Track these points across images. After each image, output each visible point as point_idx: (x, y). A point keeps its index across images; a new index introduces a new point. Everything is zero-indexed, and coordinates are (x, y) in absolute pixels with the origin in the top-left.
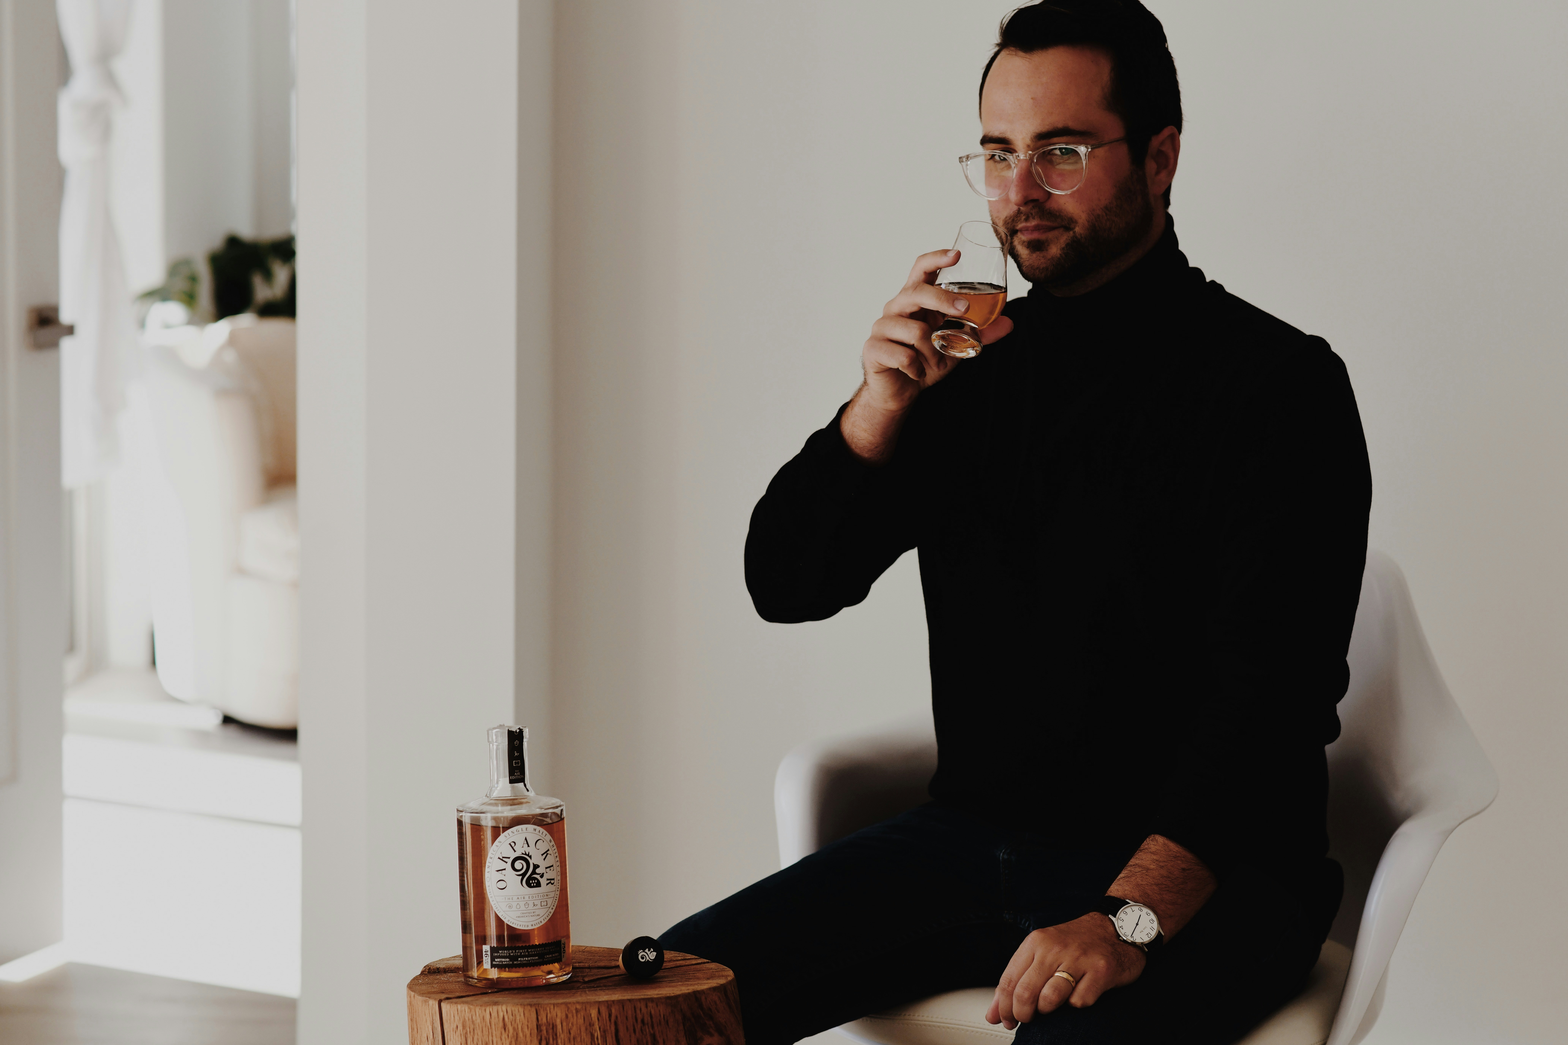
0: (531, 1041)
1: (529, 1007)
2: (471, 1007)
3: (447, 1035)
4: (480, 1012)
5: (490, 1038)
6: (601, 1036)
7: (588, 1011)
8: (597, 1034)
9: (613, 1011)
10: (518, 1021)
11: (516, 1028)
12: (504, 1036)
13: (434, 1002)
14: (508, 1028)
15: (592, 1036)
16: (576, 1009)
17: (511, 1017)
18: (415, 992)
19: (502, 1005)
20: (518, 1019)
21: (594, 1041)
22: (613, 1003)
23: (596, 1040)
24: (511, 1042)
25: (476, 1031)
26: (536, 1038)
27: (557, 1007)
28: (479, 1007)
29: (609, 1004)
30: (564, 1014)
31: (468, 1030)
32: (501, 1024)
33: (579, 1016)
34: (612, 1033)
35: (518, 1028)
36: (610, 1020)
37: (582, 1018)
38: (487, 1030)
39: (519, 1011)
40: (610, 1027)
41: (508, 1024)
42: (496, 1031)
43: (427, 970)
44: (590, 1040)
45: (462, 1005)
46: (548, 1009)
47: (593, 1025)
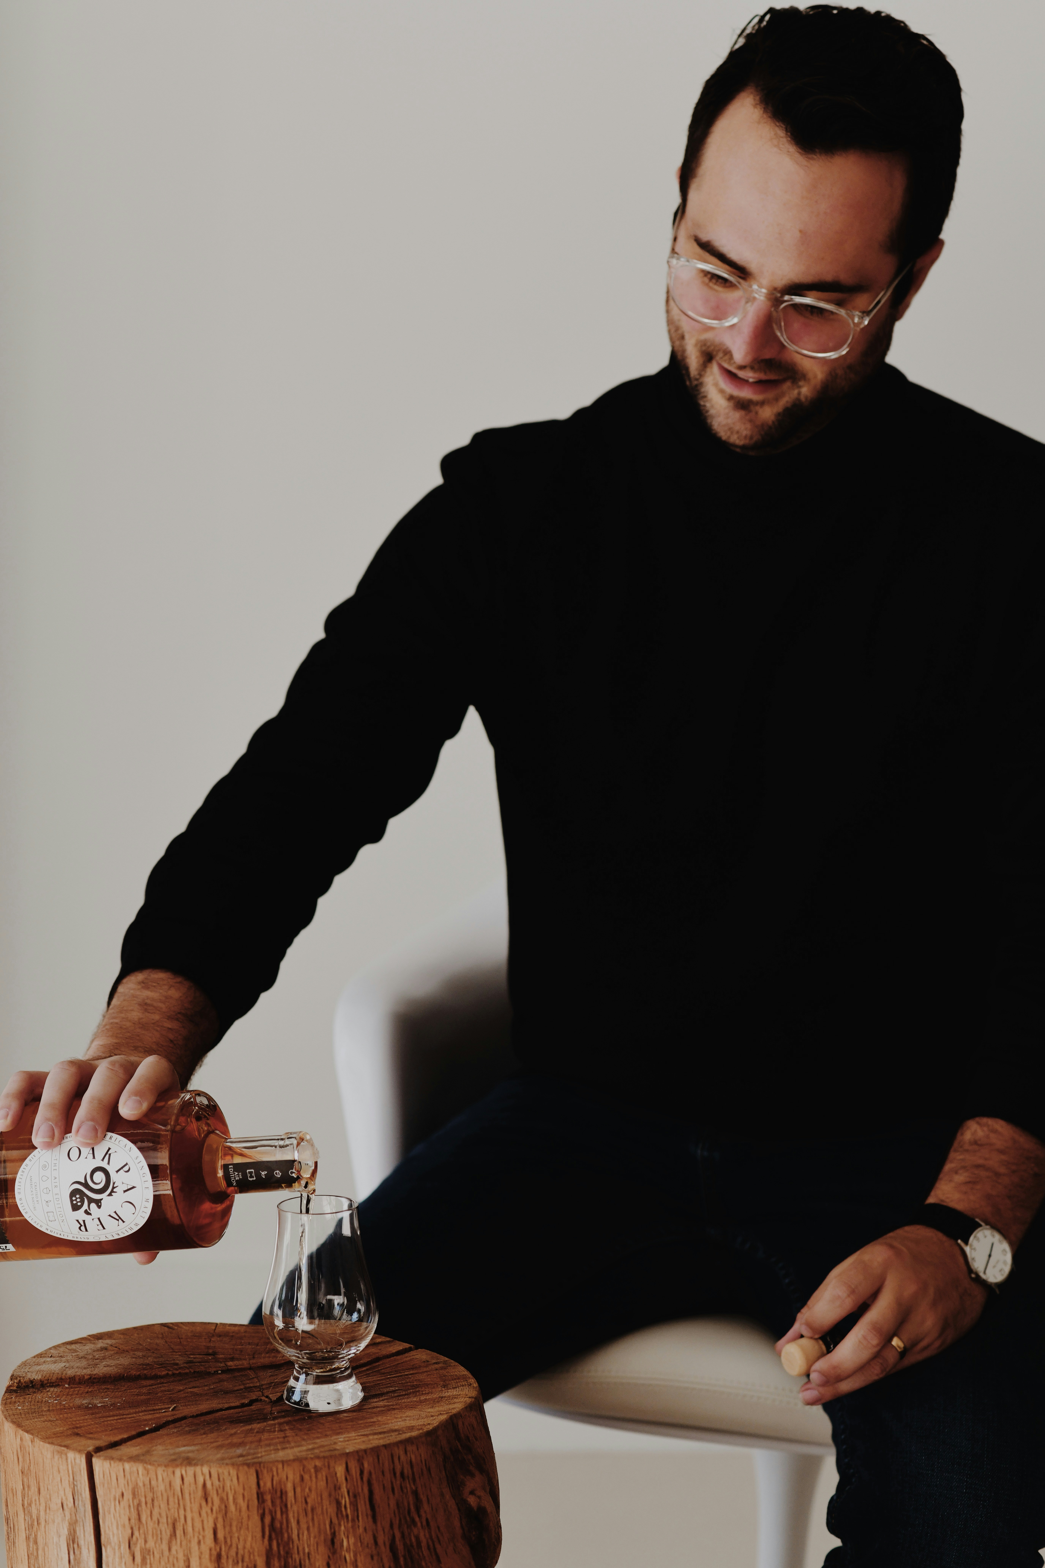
0: (248, 1516)
1: (246, 1468)
2: (149, 1467)
3: (103, 1506)
4: (165, 1474)
5: (182, 1512)
6: (351, 1503)
7: (332, 1470)
8: (346, 1500)
9: (366, 1465)
10: (228, 1488)
11: (225, 1498)
12: (206, 1509)
13: (78, 1456)
14: (212, 1499)
15: (338, 1503)
16: (315, 1467)
17: (216, 1483)
18: (32, 1434)
19: (202, 1465)
20: (228, 1485)
21: (341, 1511)
22: (366, 1453)
23: (343, 1509)
24: (217, 1518)
25: (156, 1503)
26: (255, 1512)
27: (288, 1465)
28: (163, 1468)
29: (360, 1456)
30: (298, 1475)
31: (143, 1500)
32: (200, 1493)
33: (320, 1476)
34: (365, 1498)
35: (228, 1499)
36: (362, 1479)
37: (324, 1478)
38: (177, 1501)
39: (229, 1474)
40: (362, 1489)
41: (211, 1493)
42: (191, 1503)
43: (15, 1384)
44: (335, 1509)
45: (132, 1463)
46: (274, 1469)
47: (340, 1488)
